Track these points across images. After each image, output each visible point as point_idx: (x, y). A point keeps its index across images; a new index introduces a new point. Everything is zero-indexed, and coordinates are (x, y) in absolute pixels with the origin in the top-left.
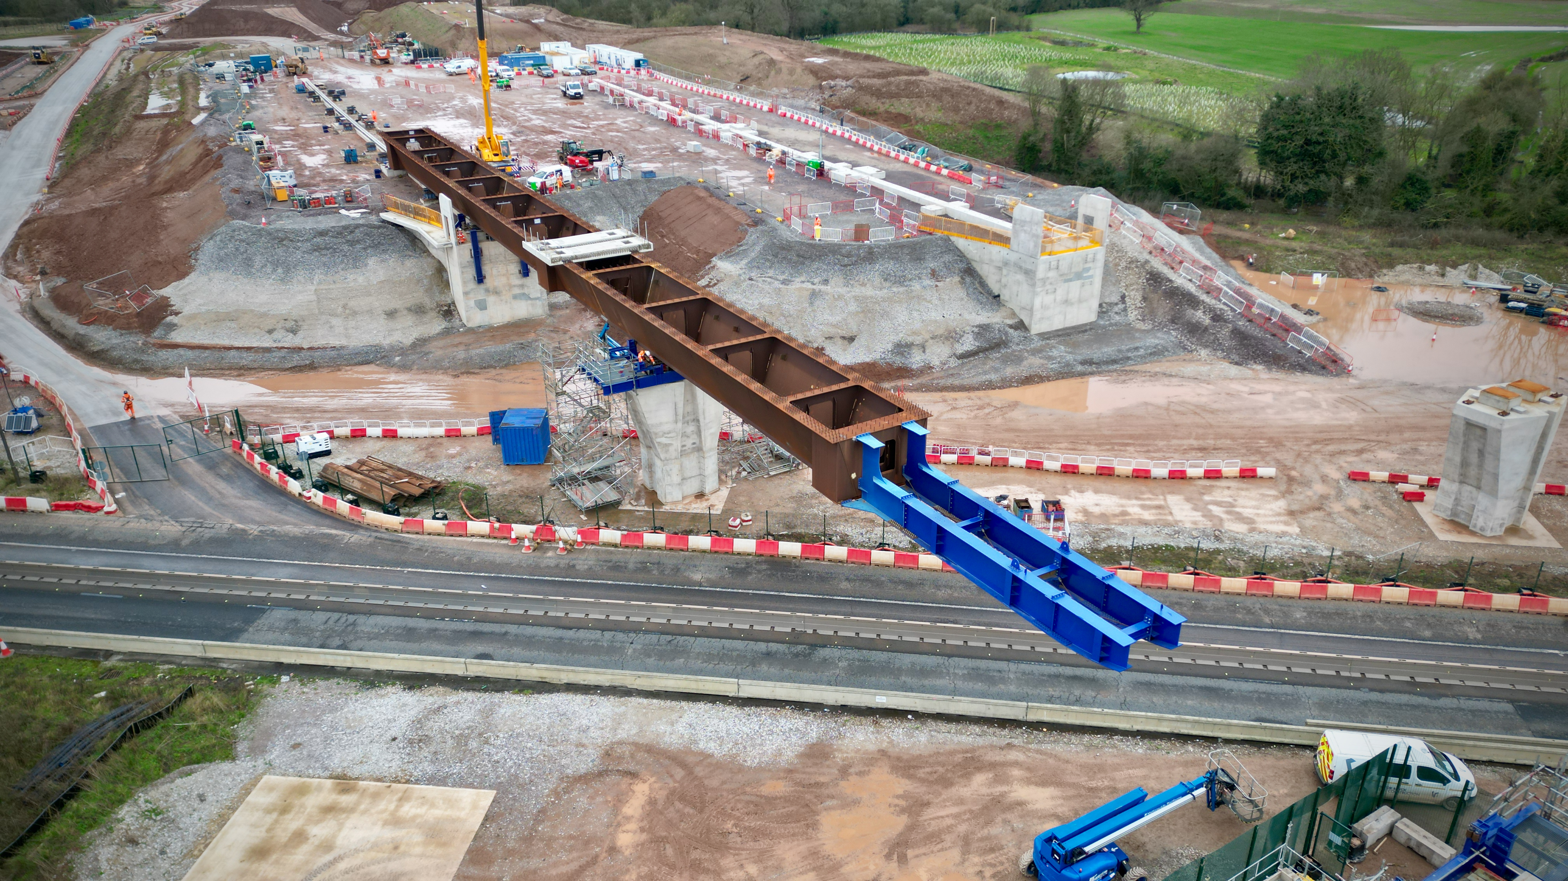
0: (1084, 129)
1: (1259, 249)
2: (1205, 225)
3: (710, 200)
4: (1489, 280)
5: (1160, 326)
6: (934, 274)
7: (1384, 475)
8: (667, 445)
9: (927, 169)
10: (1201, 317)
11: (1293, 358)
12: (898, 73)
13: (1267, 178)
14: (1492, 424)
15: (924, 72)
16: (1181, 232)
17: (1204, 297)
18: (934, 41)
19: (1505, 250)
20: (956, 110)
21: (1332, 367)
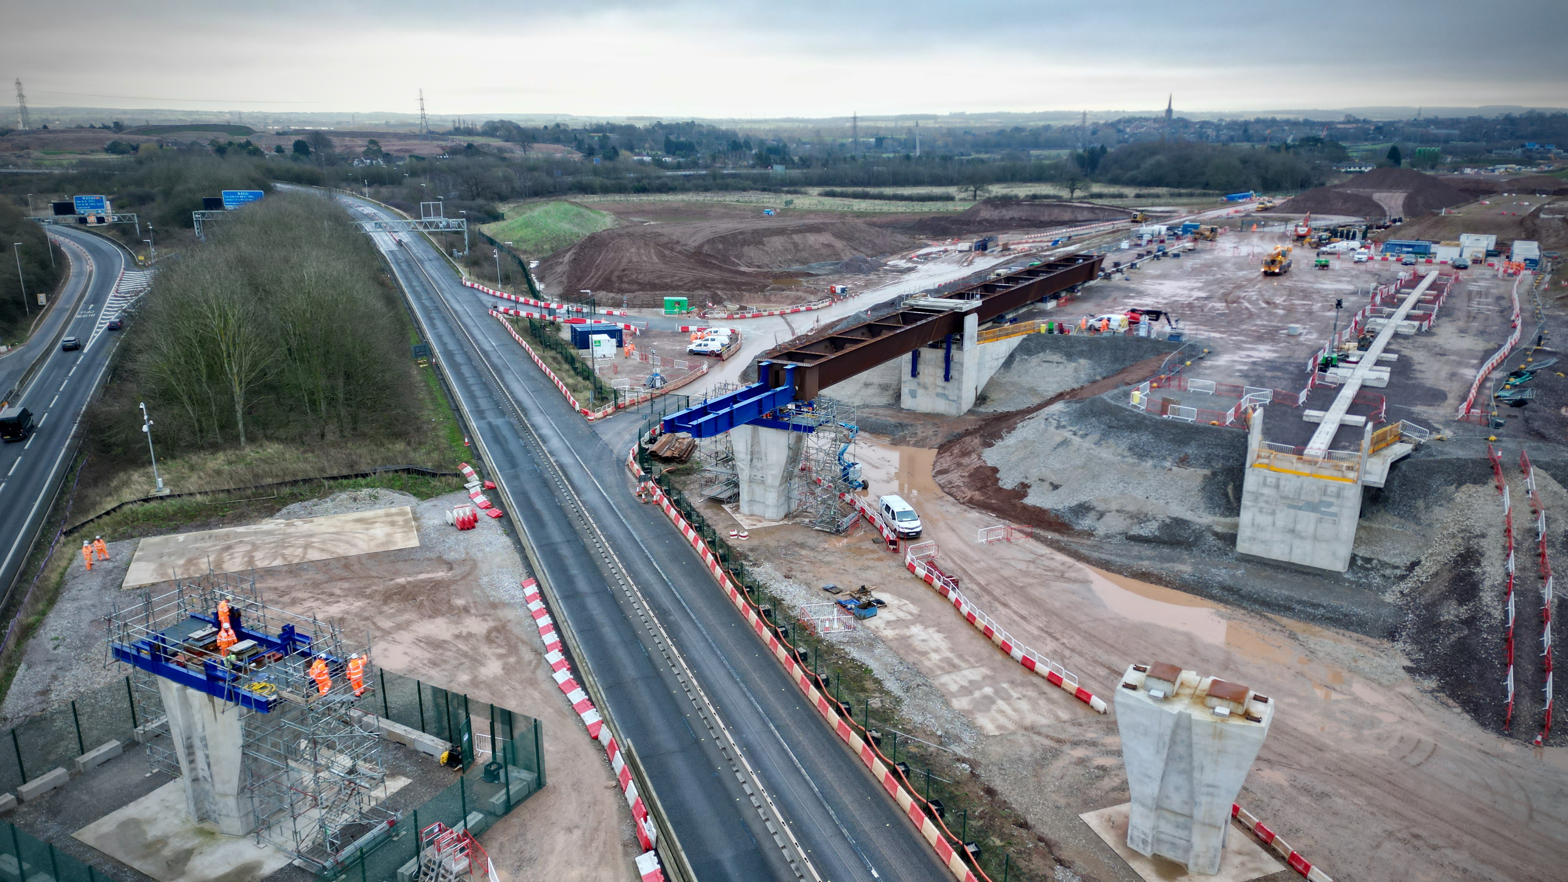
8: (742, 469)
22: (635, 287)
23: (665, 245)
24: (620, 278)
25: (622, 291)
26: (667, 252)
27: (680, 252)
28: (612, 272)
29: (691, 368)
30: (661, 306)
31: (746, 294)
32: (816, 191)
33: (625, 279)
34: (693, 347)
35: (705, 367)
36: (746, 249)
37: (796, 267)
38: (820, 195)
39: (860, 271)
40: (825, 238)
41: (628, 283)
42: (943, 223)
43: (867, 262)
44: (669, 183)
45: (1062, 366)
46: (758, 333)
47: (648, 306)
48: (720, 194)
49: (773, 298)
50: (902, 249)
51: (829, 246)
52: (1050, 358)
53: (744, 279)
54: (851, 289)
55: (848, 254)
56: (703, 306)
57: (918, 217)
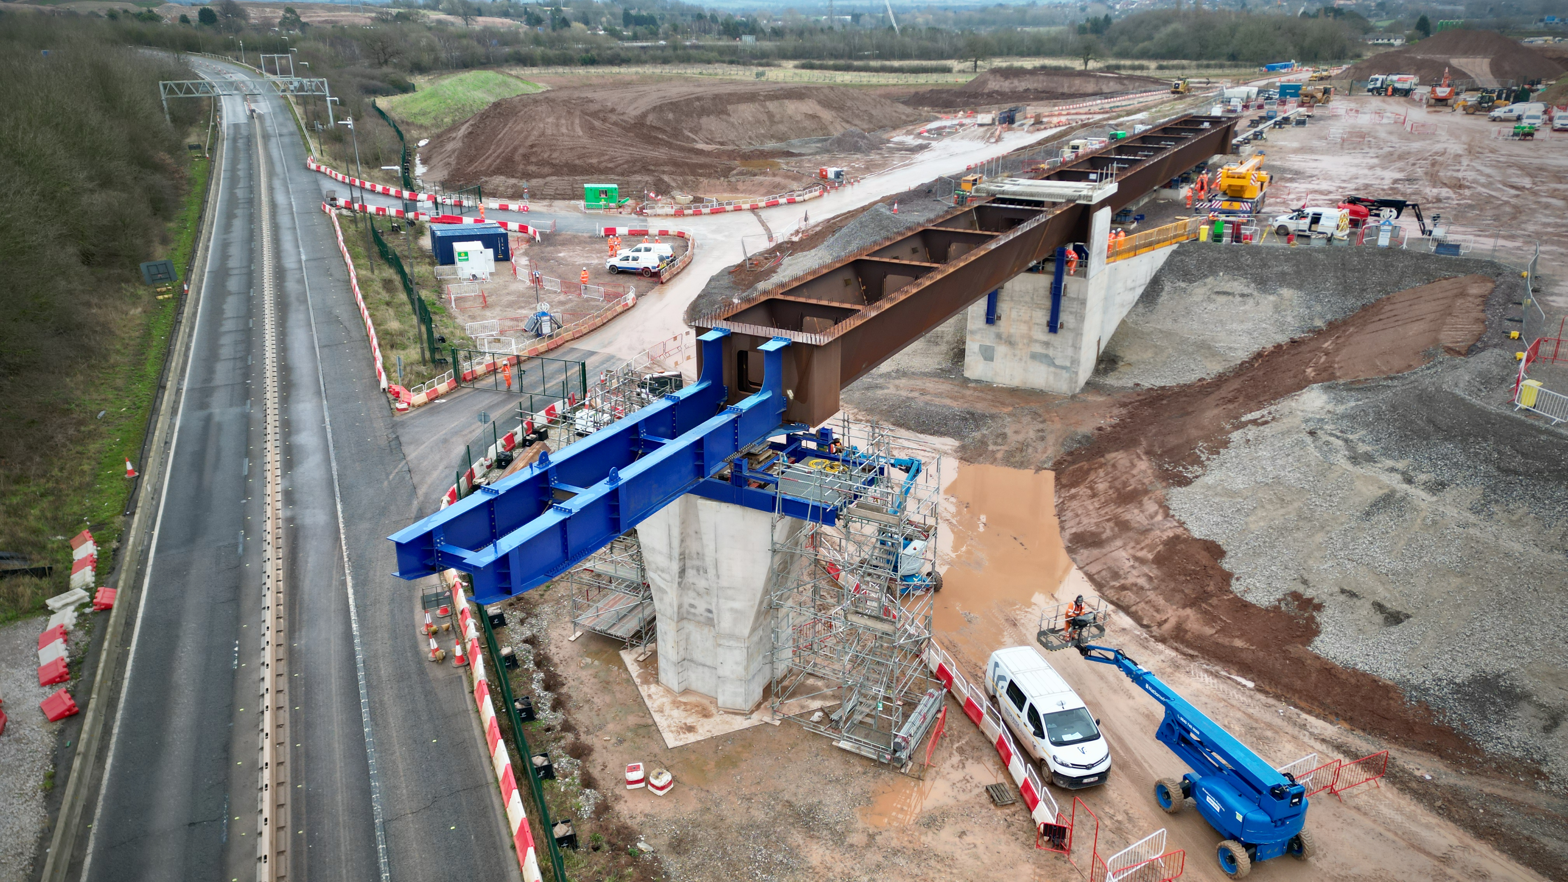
22: (546, 170)
23: (595, 114)
24: (526, 157)
25: (527, 176)
26: (597, 123)
27: (615, 124)
28: (515, 149)
29: (608, 297)
30: (581, 197)
31: (704, 181)
32: (791, 64)
33: (533, 159)
34: (616, 261)
35: (631, 295)
36: (704, 120)
37: (770, 145)
38: (796, 67)
39: (857, 149)
40: (809, 106)
41: (537, 164)
42: (944, 95)
43: (864, 137)
44: (623, 54)
45: (1251, 302)
46: (720, 237)
47: (564, 197)
48: (682, 65)
49: (740, 186)
50: (906, 123)
51: (814, 117)
52: (1227, 287)
53: (702, 160)
54: (847, 173)
55: (839, 127)
56: (641, 197)
57: (913, 90)
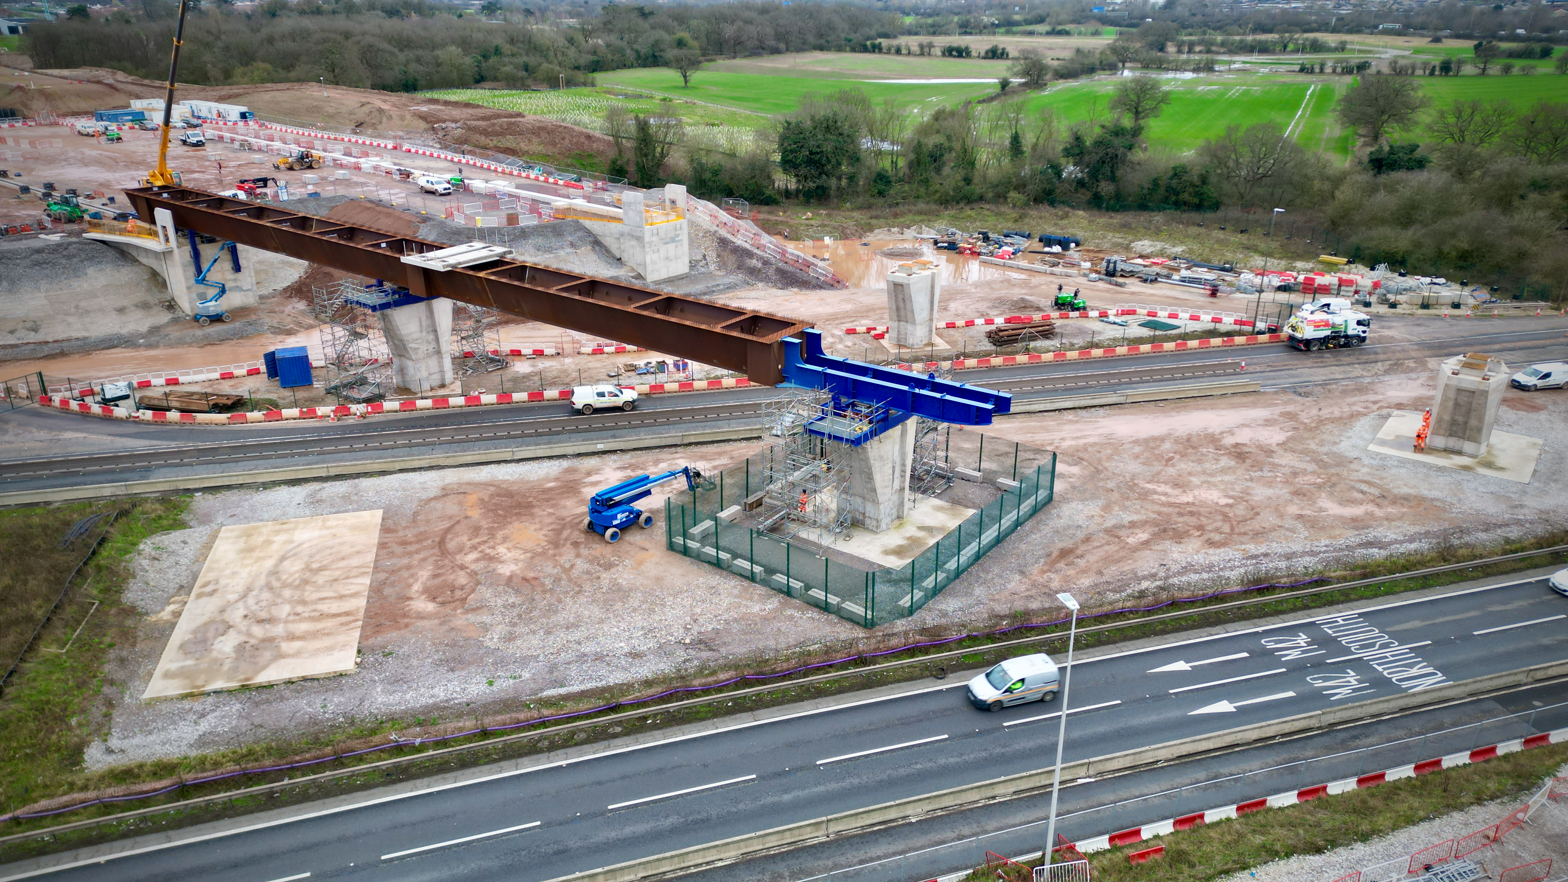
0: (657, 155)
1: (790, 226)
2: (752, 214)
3: (378, 209)
4: (930, 234)
5: (731, 272)
6: (572, 245)
7: (864, 329)
8: (417, 349)
9: (546, 181)
10: (754, 262)
11: (814, 281)
12: (498, 116)
13: (793, 185)
14: (905, 281)
15: (520, 115)
16: (737, 218)
17: (756, 251)
18: (513, 95)
19: (937, 215)
20: (554, 144)
21: (836, 284)
